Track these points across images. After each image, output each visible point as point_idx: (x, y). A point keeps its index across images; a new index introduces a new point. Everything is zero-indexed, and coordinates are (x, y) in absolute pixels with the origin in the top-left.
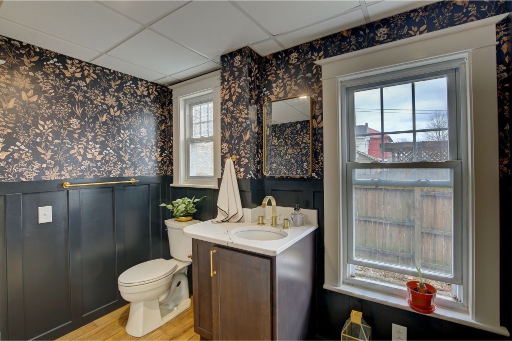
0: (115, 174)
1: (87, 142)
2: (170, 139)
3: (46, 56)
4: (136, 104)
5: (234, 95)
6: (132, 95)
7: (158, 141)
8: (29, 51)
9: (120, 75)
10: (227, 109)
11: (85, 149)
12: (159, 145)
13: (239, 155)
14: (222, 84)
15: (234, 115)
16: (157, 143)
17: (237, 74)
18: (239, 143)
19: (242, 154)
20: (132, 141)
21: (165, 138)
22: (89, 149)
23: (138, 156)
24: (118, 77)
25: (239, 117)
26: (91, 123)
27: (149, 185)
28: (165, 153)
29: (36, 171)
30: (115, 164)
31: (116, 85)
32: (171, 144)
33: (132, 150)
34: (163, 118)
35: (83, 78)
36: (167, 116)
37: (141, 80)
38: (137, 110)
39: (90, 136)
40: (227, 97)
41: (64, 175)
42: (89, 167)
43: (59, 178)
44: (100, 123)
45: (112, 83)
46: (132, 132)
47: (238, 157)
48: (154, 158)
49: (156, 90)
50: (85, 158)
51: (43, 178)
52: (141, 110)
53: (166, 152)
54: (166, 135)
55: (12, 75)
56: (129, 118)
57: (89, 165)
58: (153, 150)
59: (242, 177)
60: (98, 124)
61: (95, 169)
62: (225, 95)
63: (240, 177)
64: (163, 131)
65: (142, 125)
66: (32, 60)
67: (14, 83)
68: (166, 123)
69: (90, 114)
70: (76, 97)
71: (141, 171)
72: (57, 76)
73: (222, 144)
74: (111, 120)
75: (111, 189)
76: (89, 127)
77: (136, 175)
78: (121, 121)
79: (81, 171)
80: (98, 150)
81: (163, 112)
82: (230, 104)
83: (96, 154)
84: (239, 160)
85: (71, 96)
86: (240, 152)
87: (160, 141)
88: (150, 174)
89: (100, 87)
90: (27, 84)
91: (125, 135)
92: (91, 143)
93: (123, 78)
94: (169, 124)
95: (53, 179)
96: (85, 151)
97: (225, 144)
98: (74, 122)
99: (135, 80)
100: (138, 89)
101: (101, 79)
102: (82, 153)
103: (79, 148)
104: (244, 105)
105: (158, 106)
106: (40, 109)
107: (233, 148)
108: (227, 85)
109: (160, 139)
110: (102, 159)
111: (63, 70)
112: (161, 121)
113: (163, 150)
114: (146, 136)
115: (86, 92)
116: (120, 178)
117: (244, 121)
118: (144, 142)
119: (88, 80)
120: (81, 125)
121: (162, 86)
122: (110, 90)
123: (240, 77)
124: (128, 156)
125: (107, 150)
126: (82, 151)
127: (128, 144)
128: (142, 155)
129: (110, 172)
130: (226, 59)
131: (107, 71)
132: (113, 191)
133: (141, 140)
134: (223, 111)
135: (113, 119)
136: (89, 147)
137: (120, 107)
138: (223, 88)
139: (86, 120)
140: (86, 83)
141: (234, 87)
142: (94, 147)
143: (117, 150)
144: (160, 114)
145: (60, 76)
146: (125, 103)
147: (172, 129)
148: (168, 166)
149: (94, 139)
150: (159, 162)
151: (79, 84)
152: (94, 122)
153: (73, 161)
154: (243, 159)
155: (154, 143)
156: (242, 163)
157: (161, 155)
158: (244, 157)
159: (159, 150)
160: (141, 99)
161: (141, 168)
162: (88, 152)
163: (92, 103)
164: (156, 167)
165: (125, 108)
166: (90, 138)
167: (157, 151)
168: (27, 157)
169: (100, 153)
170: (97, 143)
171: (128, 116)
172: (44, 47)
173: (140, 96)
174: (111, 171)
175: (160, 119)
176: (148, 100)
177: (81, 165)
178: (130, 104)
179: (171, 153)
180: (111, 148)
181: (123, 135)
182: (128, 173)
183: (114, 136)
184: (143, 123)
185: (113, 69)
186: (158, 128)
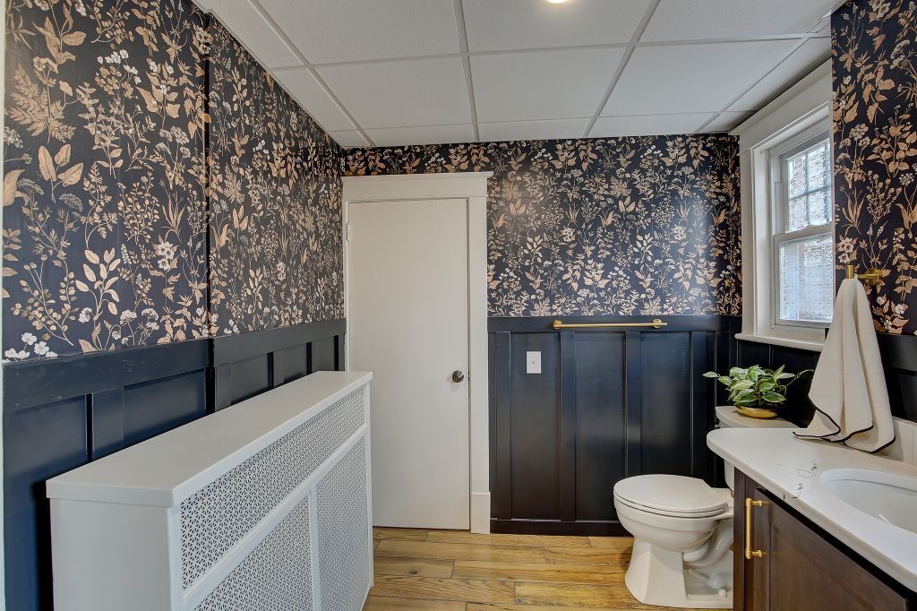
0: (628, 310)
1: (585, 261)
2: (737, 241)
3: (534, 149)
4: (664, 184)
5: (871, 103)
6: (656, 169)
7: (710, 247)
8: (516, 150)
9: (634, 142)
10: (853, 149)
11: (583, 270)
12: (712, 255)
13: (890, 266)
14: (836, 86)
15: (871, 158)
16: (707, 251)
17: (878, 41)
18: (888, 234)
19: (898, 263)
20: (657, 252)
21: (728, 238)
22: (588, 271)
23: (667, 278)
24: (631, 145)
25: (888, 161)
26: (590, 230)
27: (690, 333)
28: (727, 270)
29: (525, 304)
30: (628, 293)
31: (628, 160)
32: (738, 251)
33: (656, 269)
34: (722, 199)
35: (578, 165)
36: (731, 194)
37: (673, 138)
38: (666, 195)
39: (589, 250)
40: (851, 116)
41: (555, 310)
42: (588, 299)
43: (549, 314)
44: (603, 229)
45: (622, 159)
46: (656, 237)
47: (886, 273)
48: (700, 281)
49: (704, 148)
50: (582, 285)
51: (533, 314)
52: (674, 193)
53: (729, 267)
54: (728, 233)
55: (502, 187)
56: (650, 212)
57: (588, 295)
58: (700, 266)
59: (899, 331)
60: (600, 230)
61: (596, 302)
62: (845, 112)
63: (892, 331)
64: (723, 226)
65: (676, 220)
66: (519, 160)
67: (503, 196)
68: (729, 209)
69: (588, 218)
70: (570, 195)
71: (675, 306)
72: (546, 172)
73: (838, 241)
74: (620, 220)
75: (620, 335)
76: (588, 236)
77: (666, 313)
78: (638, 219)
79: (577, 305)
80: (601, 272)
81: (721, 187)
82: (859, 132)
83: (598, 278)
84: (890, 282)
85: (564, 195)
86: (893, 257)
87: (716, 247)
88: (692, 310)
89: (602, 171)
90: (515, 193)
91: (645, 242)
92: (590, 262)
93: (638, 145)
94: (734, 210)
95: (542, 315)
96: (583, 274)
97: (847, 241)
98: (568, 232)
99: (661, 141)
100: (668, 156)
101: (603, 158)
102: (578, 278)
103: (574, 271)
104: (904, 122)
105: (709, 177)
106: (528, 222)
107: (869, 251)
108: (851, 82)
109: (715, 243)
110: (607, 286)
111: (553, 162)
112: (717, 207)
113: (722, 263)
114: (684, 240)
115: (583, 185)
116: (636, 317)
117: (905, 167)
118: (681, 251)
119: (585, 166)
120: (577, 236)
121: (718, 135)
122: (618, 171)
123: (888, 45)
124: (649, 280)
125: (614, 271)
126: (578, 274)
127: (649, 259)
128: (676, 276)
129: (619, 307)
130: (846, 16)
131: (613, 142)
132: (624, 339)
133: (674, 248)
134: (841, 156)
135: (623, 218)
136: (588, 267)
137: (636, 196)
138: (841, 95)
139: (584, 226)
140: (582, 170)
141: (872, 82)
142: (595, 267)
143: (631, 270)
144: (715, 193)
145: (549, 171)
146: (644, 188)
147: (739, 218)
148: (734, 296)
149: (595, 256)
150: (713, 289)
151: (572, 175)
152: (594, 229)
153: (566, 290)
154: (903, 278)
155: (701, 252)
156: (898, 290)
157: (717, 275)
158: (906, 273)
159: (712, 264)
160: (672, 173)
161: (674, 300)
162: (586, 276)
163: (591, 199)
164: (706, 298)
165: (643, 195)
166: (589, 253)
167: (707, 266)
168: (516, 287)
169: (604, 276)
170: (599, 261)
171: (649, 209)
172: (530, 139)
173: (671, 168)
174: (621, 305)
175: (715, 202)
176: (687, 170)
177: (577, 295)
178: (653, 186)
179: (739, 269)
180: (620, 267)
181: (641, 242)
182: (652, 309)
183: (625, 247)
184: (677, 216)
185: (620, 135)
186: (710, 221)
